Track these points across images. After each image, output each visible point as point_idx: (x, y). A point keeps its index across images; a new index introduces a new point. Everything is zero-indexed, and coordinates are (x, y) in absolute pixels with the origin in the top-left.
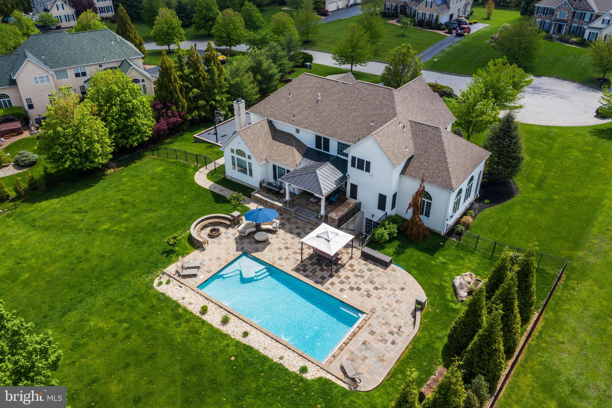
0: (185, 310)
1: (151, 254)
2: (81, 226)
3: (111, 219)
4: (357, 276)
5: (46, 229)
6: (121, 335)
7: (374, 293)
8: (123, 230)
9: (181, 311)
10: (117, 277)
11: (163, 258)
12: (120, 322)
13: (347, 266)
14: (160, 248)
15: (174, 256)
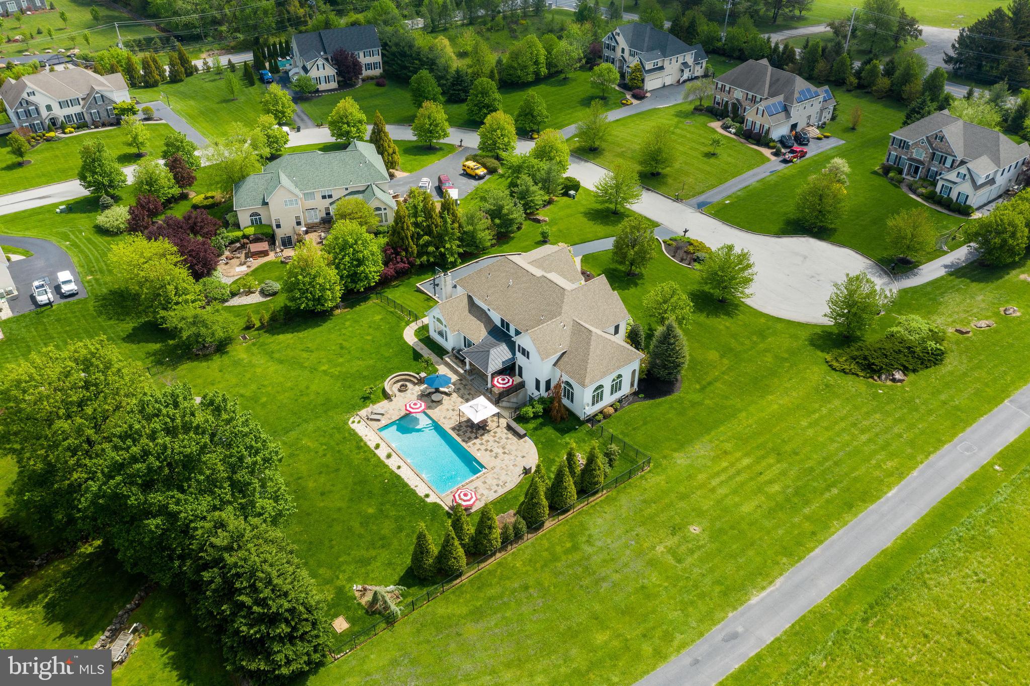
0: (365, 444)
1: (353, 397)
2: (306, 364)
3: (330, 361)
4: (495, 441)
5: (281, 362)
6: (321, 453)
7: (501, 456)
8: (337, 373)
9: (362, 444)
10: (325, 412)
11: (360, 402)
12: (322, 444)
13: (492, 433)
14: (361, 394)
15: (368, 402)
